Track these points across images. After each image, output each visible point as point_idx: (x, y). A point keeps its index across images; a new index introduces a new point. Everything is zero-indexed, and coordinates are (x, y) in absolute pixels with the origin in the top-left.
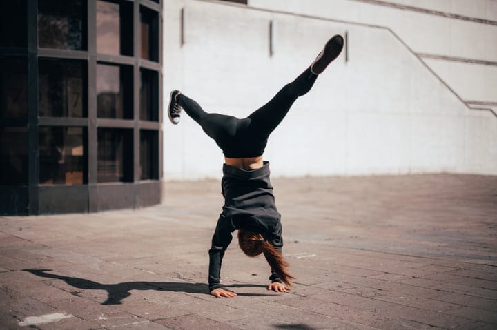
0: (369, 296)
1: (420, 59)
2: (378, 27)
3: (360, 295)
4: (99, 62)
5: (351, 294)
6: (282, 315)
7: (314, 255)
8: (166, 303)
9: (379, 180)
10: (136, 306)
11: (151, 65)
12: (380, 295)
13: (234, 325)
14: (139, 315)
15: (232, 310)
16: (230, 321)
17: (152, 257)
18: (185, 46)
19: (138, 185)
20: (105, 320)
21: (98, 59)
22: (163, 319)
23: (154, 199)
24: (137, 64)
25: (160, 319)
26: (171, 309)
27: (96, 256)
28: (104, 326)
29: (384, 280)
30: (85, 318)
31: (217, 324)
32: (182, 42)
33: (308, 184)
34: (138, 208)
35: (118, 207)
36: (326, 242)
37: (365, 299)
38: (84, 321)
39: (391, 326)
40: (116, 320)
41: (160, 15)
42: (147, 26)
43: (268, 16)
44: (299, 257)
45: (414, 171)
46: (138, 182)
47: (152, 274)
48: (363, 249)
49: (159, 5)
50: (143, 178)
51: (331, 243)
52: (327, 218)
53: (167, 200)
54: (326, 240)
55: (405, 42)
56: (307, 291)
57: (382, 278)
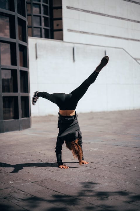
0: (122, 167)
1: (136, 61)
2: (118, 48)
3: (118, 167)
4: (3, 69)
5: (115, 167)
6: (86, 177)
7: (97, 149)
8: (37, 174)
9: (121, 113)
10: (25, 176)
11: (24, 69)
12: (126, 166)
13: (67, 183)
14: (27, 180)
15: (66, 176)
16: (65, 181)
17: (29, 153)
18: (38, 59)
19: (21, 120)
20: (12, 183)
21: (2, 68)
22: (37, 181)
23: (28, 126)
24: (18, 68)
25: (36, 182)
26: (40, 177)
27: (5, 153)
28: (12, 186)
29: (128, 159)
30: (4, 182)
31: (60, 183)
32: (36, 57)
33: (92, 116)
34: (21, 130)
35: (12, 130)
36: (102, 143)
37: (121, 168)
38: (4, 184)
39: (132, 181)
40: (17, 183)
41: (27, 47)
42: (22, 52)
43: (72, 45)
44: (91, 150)
45: (136, 108)
46: (21, 119)
47: (30, 161)
48: (118, 145)
49: (27, 43)
50: (22, 117)
51: (104, 143)
52: (101, 131)
53: (33, 126)
54: (102, 141)
55: (130, 53)
56: (96, 166)
57: (127, 159)
